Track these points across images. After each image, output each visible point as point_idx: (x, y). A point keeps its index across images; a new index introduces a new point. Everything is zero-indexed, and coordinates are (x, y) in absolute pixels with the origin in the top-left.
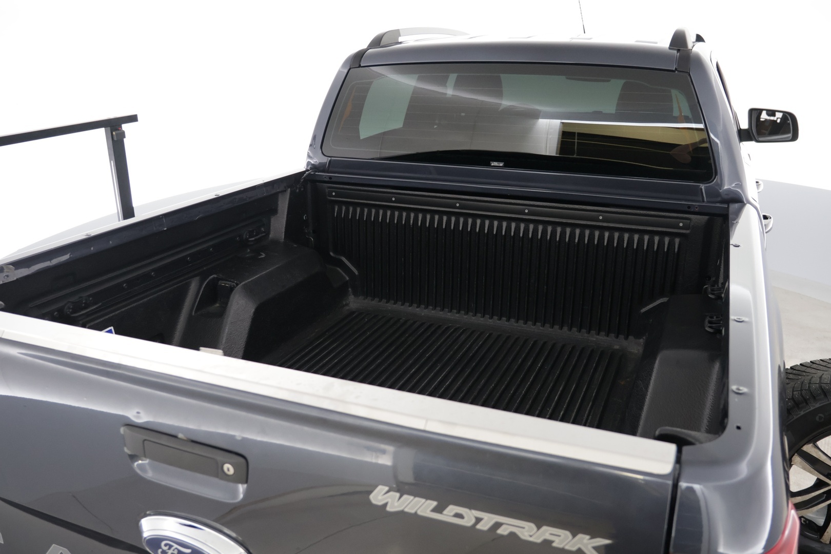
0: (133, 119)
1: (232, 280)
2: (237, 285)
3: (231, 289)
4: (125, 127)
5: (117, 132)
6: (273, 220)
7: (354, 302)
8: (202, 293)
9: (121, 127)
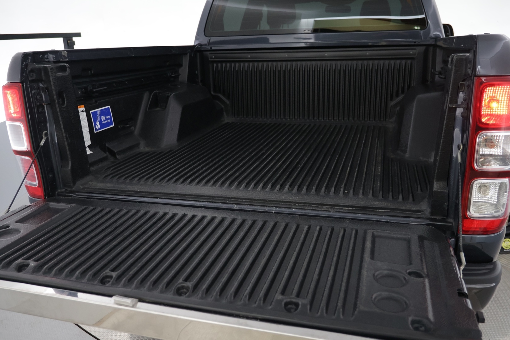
0: (78, 35)
1: (168, 93)
2: (171, 94)
3: (168, 97)
4: (74, 39)
5: (71, 41)
6: (181, 70)
7: (227, 119)
8: (151, 99)
9: (72, 39)
